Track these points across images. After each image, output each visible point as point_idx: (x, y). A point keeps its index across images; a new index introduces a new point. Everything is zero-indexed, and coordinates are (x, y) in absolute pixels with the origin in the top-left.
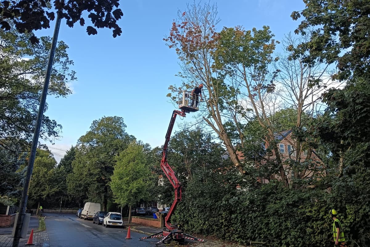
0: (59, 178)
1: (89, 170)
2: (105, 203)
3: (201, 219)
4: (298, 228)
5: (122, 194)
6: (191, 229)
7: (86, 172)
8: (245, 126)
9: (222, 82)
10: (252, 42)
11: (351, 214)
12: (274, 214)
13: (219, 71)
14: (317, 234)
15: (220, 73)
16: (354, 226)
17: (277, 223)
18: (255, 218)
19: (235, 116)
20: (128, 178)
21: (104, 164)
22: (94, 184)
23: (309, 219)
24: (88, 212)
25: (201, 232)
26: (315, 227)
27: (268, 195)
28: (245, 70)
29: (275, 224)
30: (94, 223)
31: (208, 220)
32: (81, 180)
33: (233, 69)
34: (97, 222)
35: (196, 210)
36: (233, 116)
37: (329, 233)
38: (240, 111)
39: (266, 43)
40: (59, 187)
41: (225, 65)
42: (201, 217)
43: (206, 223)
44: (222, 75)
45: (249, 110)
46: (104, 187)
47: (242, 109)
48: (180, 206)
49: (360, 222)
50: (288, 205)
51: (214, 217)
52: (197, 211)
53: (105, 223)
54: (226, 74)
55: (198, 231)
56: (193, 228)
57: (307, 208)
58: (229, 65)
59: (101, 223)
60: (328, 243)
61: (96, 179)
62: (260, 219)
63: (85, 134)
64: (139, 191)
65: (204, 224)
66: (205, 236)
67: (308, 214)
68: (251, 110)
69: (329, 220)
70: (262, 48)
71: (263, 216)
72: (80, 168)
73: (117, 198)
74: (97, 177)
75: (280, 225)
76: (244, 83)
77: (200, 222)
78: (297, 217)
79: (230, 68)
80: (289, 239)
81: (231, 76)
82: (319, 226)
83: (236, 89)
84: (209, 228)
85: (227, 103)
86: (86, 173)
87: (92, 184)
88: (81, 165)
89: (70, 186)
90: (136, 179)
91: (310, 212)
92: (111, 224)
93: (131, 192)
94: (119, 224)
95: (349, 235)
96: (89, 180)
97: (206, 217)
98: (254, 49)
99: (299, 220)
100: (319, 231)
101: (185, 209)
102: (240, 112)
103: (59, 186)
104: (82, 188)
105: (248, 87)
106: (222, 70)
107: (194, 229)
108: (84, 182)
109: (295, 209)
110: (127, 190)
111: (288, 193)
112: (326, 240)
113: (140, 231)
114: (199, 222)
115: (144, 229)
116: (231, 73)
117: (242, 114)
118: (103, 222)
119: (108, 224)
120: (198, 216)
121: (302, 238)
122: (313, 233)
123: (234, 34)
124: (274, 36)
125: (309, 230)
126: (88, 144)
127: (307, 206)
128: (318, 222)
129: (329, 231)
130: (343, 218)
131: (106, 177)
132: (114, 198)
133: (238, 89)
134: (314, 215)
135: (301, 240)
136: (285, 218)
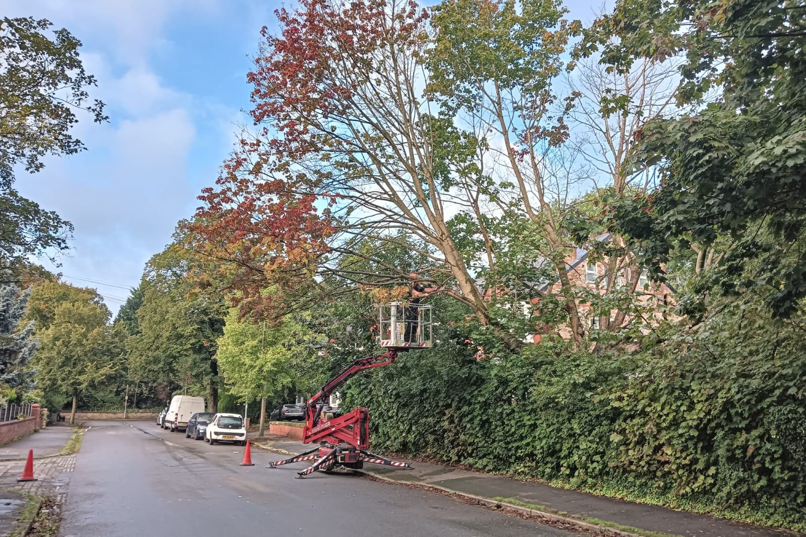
0: (114, 347)
1: (175, 328)
2: (215, 395)
3: (402, 422)
4: (594, 432)
5: (243, 374)
6: (385, 442)
7: (167, 331)
8: (497, 221)
9: (450, 124)
10: (517, 27)
11: (702, 401)
12: (546, 406)
13: (444, 98)
14: (632, 445)
15: (445, 104)
16: (706, 425)
17: (553, 424)
18: (508, 415)
19: (476, 201)
20: (256, 341)
21: (206, 314)
22: (186, 355)
23: (616, 413)
24: (177, 414)
25: (404, 448)
26: (627, 432)
27: (537, 366)
28: (498, 94)
29: (549, 426)
30: (189, 437)
31: (416, 422)
32: (158, 348)
33: (474, 92)
34: (194, 435)
35: (393, 402)
36: (472, 201)
37: (657, 443)
38: (487, 188)
39: (548, 30)
40: (114, 364)
41: (458, 83)
42: (402, 417)
43: (414, 428)
44: (450, 108)
45: (504, 185)
46: (209, 362)
47: (491, 183)
48: (360, 396)
49: (719, 417)
50: (575, 385)
51: (427, 417)
52: (395, 405)
53: (208, 436)
54: (459, 106)
55: (397, 445)
56: (388, 440)
57: (613, 390)
58: (467, 83)
59: (201, 437)
60: (653, 464)
61: (189, 346)
62: (520, 417)
63: (161, 251)
64: (280, 368)
65: (409, 431)
66: (411, 456)
67: (616, 404)
68: (510, 184)
69: (657, 415)
70: (540, 41)
71: (525, 411)
72: (155, 323)
73: (233, 384)
74: (191, 342)
75: (559, 430)
76: (497, 124)
77: (401, 427)
78: (592, 410)
79: (468, 91)
80: (576, 458)
81: (470, 109)
82: (636, 428)
83: (480, 139)
84: (420, 439)
85: (458, 171)
86: (168, 334)
87: (181, 355)
88: (157, 318)
89: (134, 361)
90: (273, 344)
91: (620, 399)
92: (220, 437)
93: (261, 370)
94: (238, 438)
95: (696, 444)
96: (175, 348)
97: (413, 417)
98: (520, 45)
99: (598, 417)
100: (636, 439)
101: (371, 401)
102: (485, 191)
103: (116, 364)
104: (160, 365)
105: (505, 133)
106: (451, 96)
107: (388, 443)
108: (164, 352)
109: (588, 395)
110: (252, 367)
111: (578, 362)
112: (649, 458)
113: (279, 450)
114: (398, 428)
115: (291, 445)
116: (470, 103)
117: (490, 194)
118: (205, 433)
119: (214, 437)
120: (397, 415)
121: (603, 454)
122: (626, 443)
123: (475, 8)
124: (568, 12)
125: (615, 438)
126: (170, 272)
127: (613, 388)
128: (636, 421)
129: (657, 439)
130: (684, 411)
131: (211, 341)
132: (227, 385)
133: (484, 139)
134: (628, 405)
135: (599, 459)
136: (569, 413)
